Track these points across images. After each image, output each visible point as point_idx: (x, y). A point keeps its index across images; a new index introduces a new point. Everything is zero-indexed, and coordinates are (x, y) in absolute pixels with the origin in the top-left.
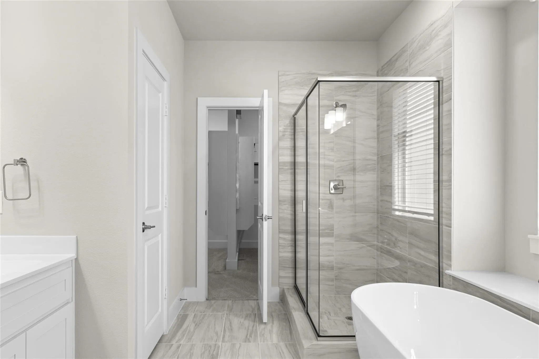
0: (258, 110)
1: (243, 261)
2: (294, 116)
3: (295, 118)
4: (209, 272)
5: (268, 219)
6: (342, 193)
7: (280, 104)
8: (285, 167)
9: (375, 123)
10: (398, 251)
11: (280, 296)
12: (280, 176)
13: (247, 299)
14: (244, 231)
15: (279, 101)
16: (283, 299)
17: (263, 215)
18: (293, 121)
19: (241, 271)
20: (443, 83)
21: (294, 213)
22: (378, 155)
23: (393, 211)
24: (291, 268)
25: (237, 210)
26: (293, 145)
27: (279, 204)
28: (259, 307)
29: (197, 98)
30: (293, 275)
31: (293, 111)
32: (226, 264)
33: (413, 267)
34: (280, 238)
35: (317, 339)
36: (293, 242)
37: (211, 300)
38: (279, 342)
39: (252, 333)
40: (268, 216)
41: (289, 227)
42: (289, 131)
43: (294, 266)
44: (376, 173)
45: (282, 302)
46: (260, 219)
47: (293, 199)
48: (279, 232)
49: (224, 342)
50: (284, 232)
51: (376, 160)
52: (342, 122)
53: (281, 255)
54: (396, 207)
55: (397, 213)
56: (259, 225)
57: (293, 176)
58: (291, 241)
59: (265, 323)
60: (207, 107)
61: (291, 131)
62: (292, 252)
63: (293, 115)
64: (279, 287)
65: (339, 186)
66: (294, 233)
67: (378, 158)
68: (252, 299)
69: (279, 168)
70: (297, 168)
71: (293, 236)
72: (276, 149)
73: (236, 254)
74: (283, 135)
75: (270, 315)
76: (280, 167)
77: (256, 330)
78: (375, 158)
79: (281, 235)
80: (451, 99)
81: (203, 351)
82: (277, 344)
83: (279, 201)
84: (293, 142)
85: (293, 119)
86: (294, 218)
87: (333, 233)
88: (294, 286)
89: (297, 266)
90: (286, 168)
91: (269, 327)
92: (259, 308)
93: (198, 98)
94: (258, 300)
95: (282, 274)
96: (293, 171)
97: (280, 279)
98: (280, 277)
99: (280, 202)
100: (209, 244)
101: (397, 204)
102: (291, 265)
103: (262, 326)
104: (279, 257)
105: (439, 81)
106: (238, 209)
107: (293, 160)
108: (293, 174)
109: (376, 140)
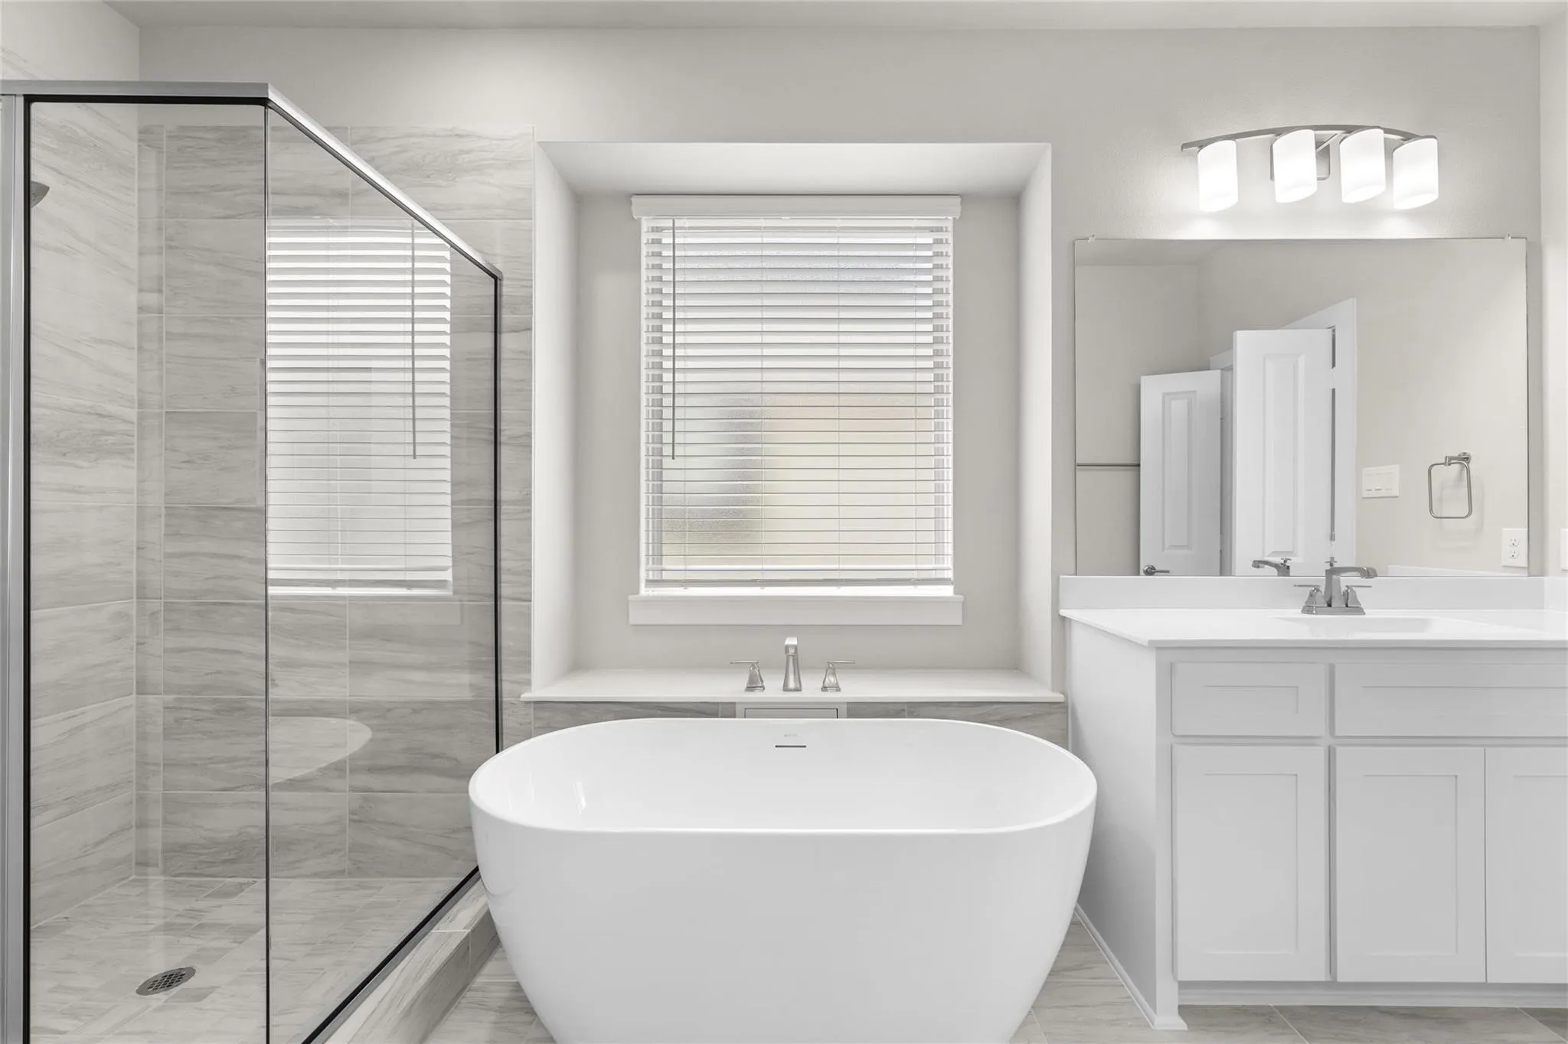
20: (501, 285)
22: (144, 406)
44: (135, 464)
51: (135, 419)
78: (131, 414)
80: (528, 329)
105: (496, 278)
109: (134, 355)
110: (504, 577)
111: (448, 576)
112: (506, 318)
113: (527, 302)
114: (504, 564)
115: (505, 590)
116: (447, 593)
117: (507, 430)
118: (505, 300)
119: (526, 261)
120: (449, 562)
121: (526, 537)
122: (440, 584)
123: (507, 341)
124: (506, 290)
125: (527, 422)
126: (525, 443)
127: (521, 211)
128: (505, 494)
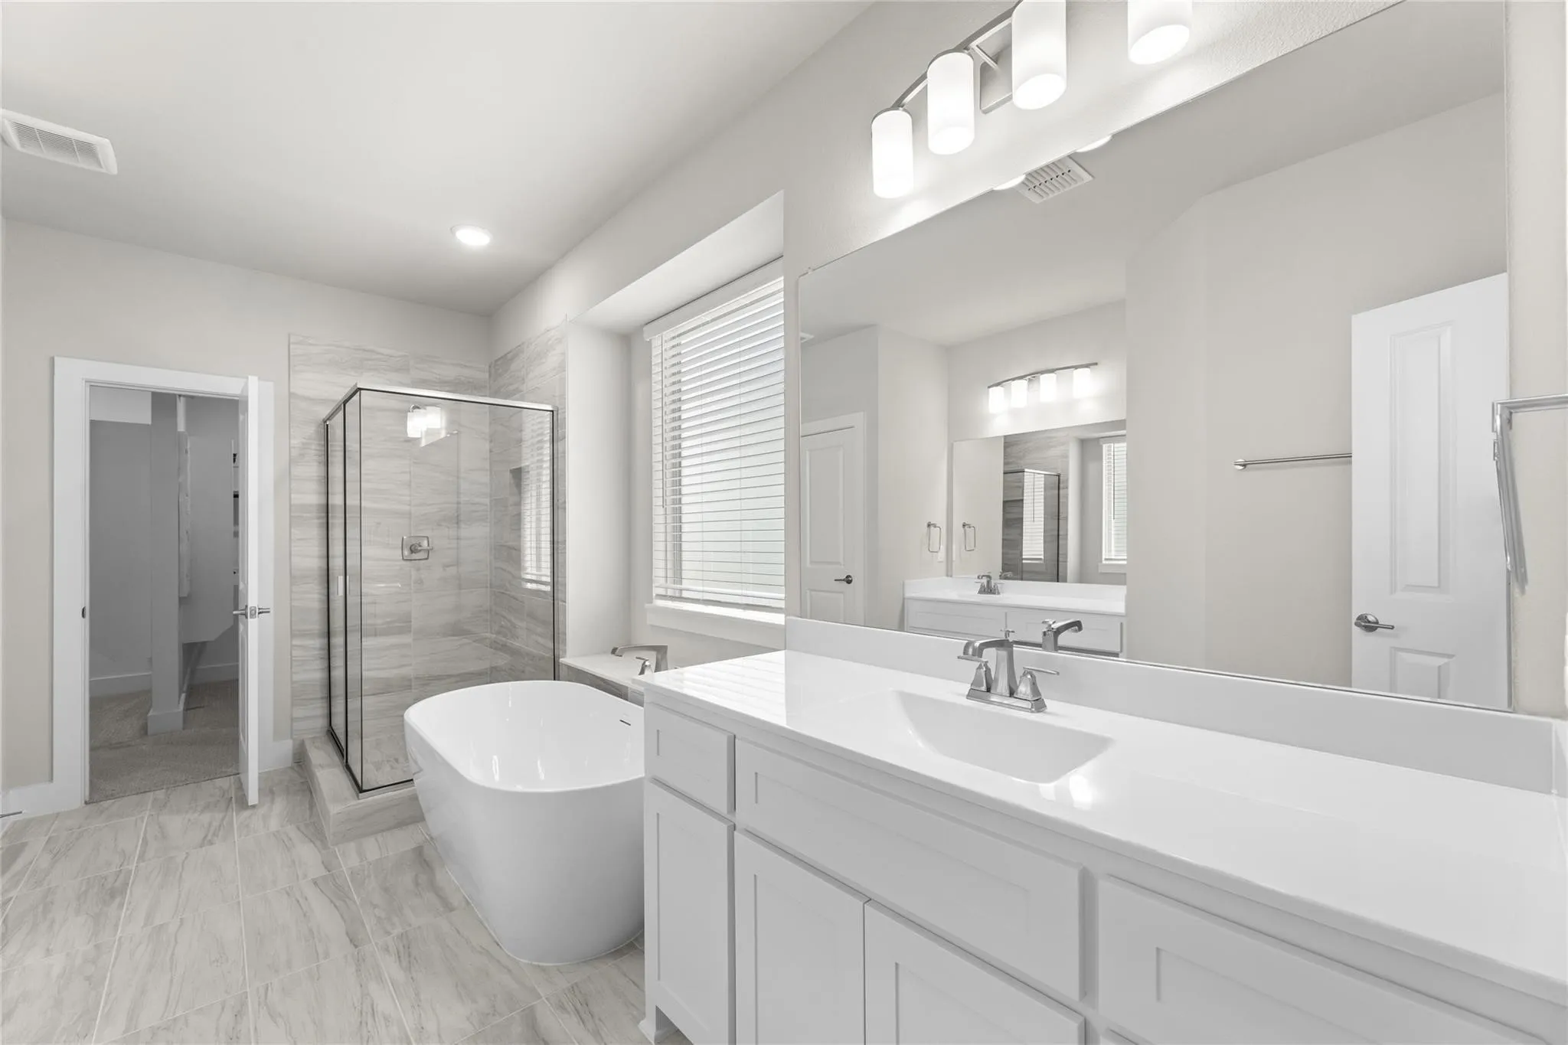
0: (238, 401)
1: (202, 710)
2: (325, 422)
3: (327, 425)
4: (92, 749)
5: (260, 613)
6: (427, 559)
7: (291, 395)
8: (305, 515)
9: (487, 446)
10: (517, 644)
11: (294, 755)
12: (293, 530)
13: (206, 778)
14: (204, 643)
15: (292, 390)
16: (300, 760)
17: (247, 606)
18: (323, 431)
19: (193, 730)
20: (558, 414)
21: (325, 598)
22: (491, 497)
23: (523, 583)
24: (322, 698)
25: (181, 600)
26: (324, 474)
27: (292, 584)
28: (241, 784)
29: (52, 360)
30: (326, 711)
31: (325, 412)
32: (146, 723)
33: (530, 662)
34: (292, 646)
35: (358, 796)
36: (326, 652)
37: (101, 801)
38: (282, 826)
39: (219, 830)
40: (259, 609)
41: (316, 624)
42: (313, 447)
43: (326, 695)
44: (488, 524)
45: (300, 766)
46: (242, 614)
47: (325, 573)
48: (293, 636)
49: (144, 861)
50: (303, 634)
51: (488, 504)
52: (438, 431)
53: (296, 678)
54: (529, 577)
55: (529, 586)
56: (241, 627)
57: (325, 529)
58: (321, 649)
59: (254, 807)
60: (86, 382)
61: (318, 448)
62: (323, 669)
63: (323, 420)
64: (292, 738)
65: (420, 546)
66: (326, 634)
67: (491, 501)
68: (223, 775)
69: (290, 517)
70: (332, 516)
71: (326, 640)
72: (285, 479)
73: (180, 697)
74: (302, 455)
75: (268, 790)
76: (292, 514)
77: (231, 824)
78: (487, 501)
79: (296, 642)
80: (565, 438)
81: (83, 889)
82: (278, 832)
83: (292, 577)
84: (323, 468)
85: (323, 426)
86: (326, 606)
87: (410, 627)
88: (328, 731)
89: (332, 694)
90: (308, 515)
91: (261, 811)
92: (241, 788)
93: (56, 359)
94: (238, 774)
95: (299, 712)
96: (325, 520)
97: (295, 724)
98: (292, 720)
99: (293, 579)
100: (93, 686)
101: (529, 571)
102: (320, 692)
103: (246, 813)
104: (292, 682)
105: (552, 411)
106: (185, 598)
107: (325, 502)
108: (325, 525)
109: (488, 473)
110: (1060, 556)
111: (1042, 557)
112: (1061, 486)
113: (1067, 480)
114: (1060, 552)
115: (1060, 559)
116: (1042, 562)
117: (1061, 516)
118: (1061, 481)
119: (1067, 470)
120: (1043, 553)
121: (1066, 544)
122: (1040, 559)
123: (1061, 492)
124: (1061, 478)
125: (1067, 513)
126: (1066, 518)
127: (1066, 456)
128: (1061, 533)
